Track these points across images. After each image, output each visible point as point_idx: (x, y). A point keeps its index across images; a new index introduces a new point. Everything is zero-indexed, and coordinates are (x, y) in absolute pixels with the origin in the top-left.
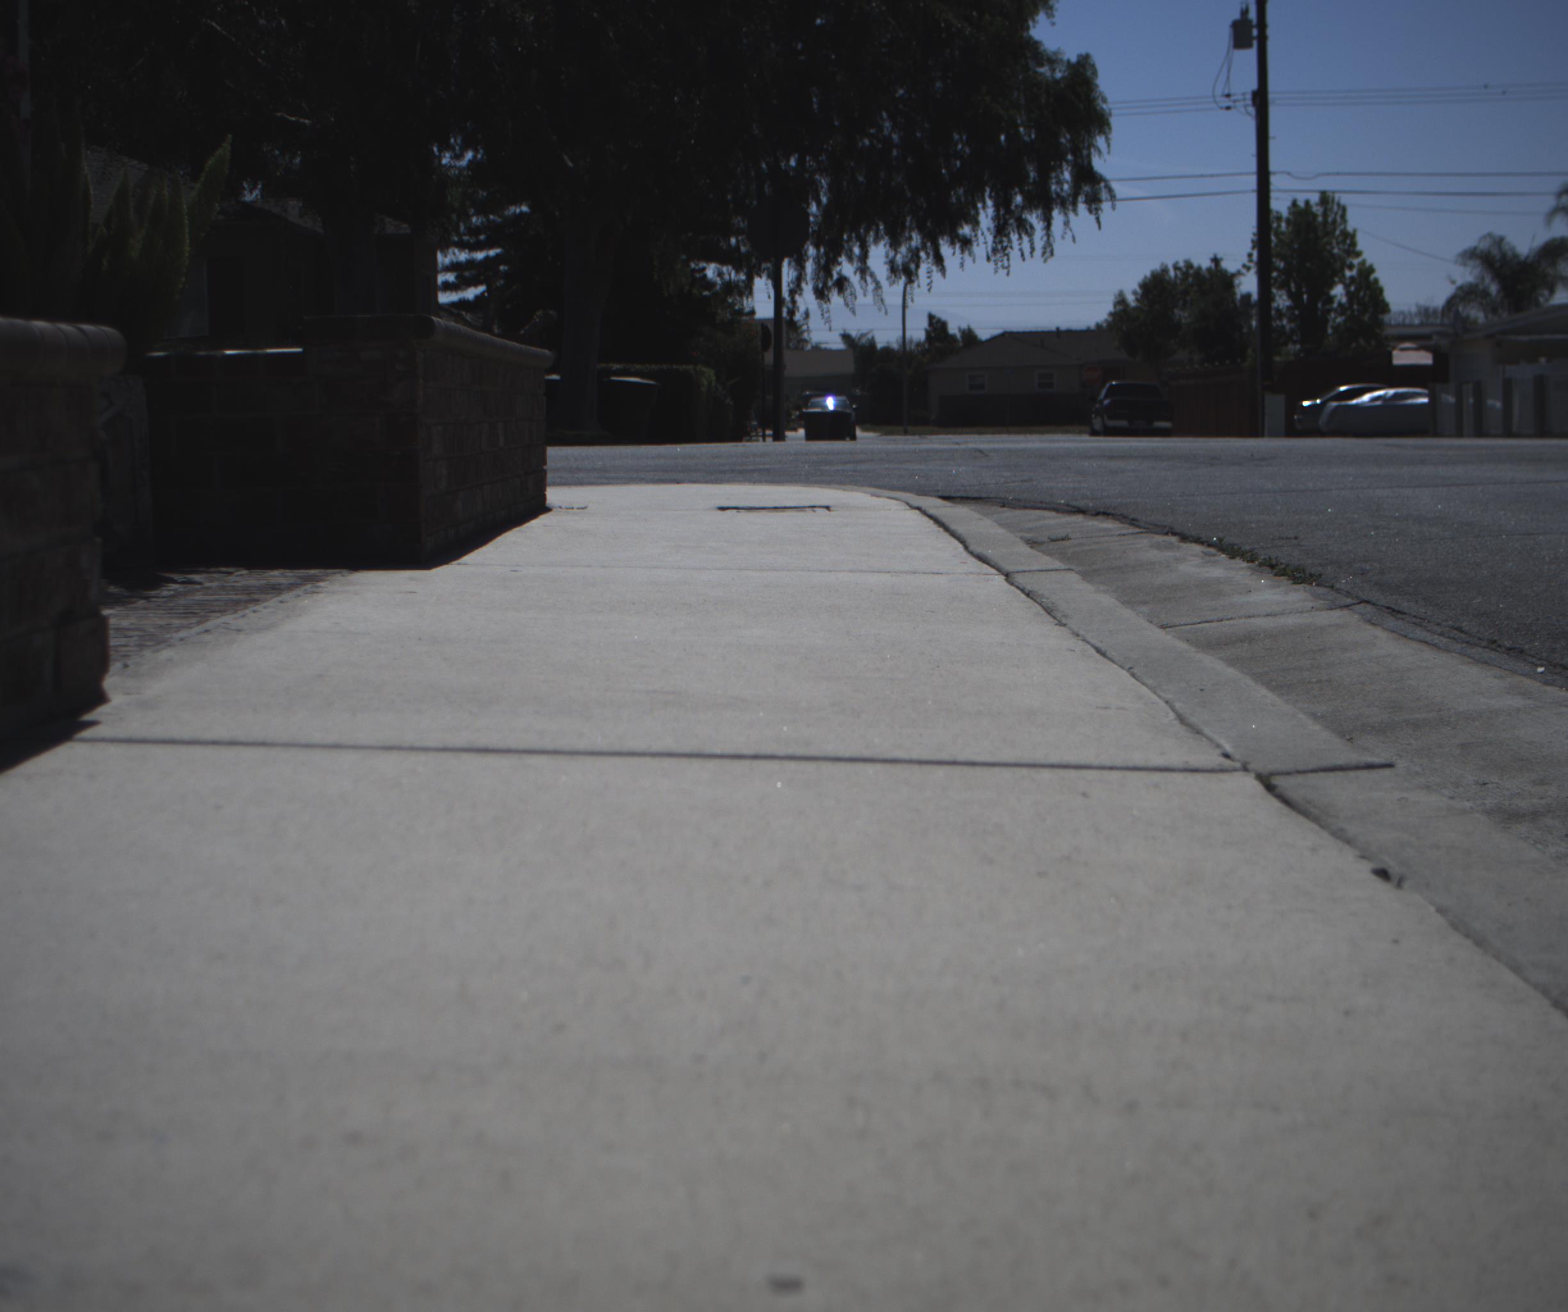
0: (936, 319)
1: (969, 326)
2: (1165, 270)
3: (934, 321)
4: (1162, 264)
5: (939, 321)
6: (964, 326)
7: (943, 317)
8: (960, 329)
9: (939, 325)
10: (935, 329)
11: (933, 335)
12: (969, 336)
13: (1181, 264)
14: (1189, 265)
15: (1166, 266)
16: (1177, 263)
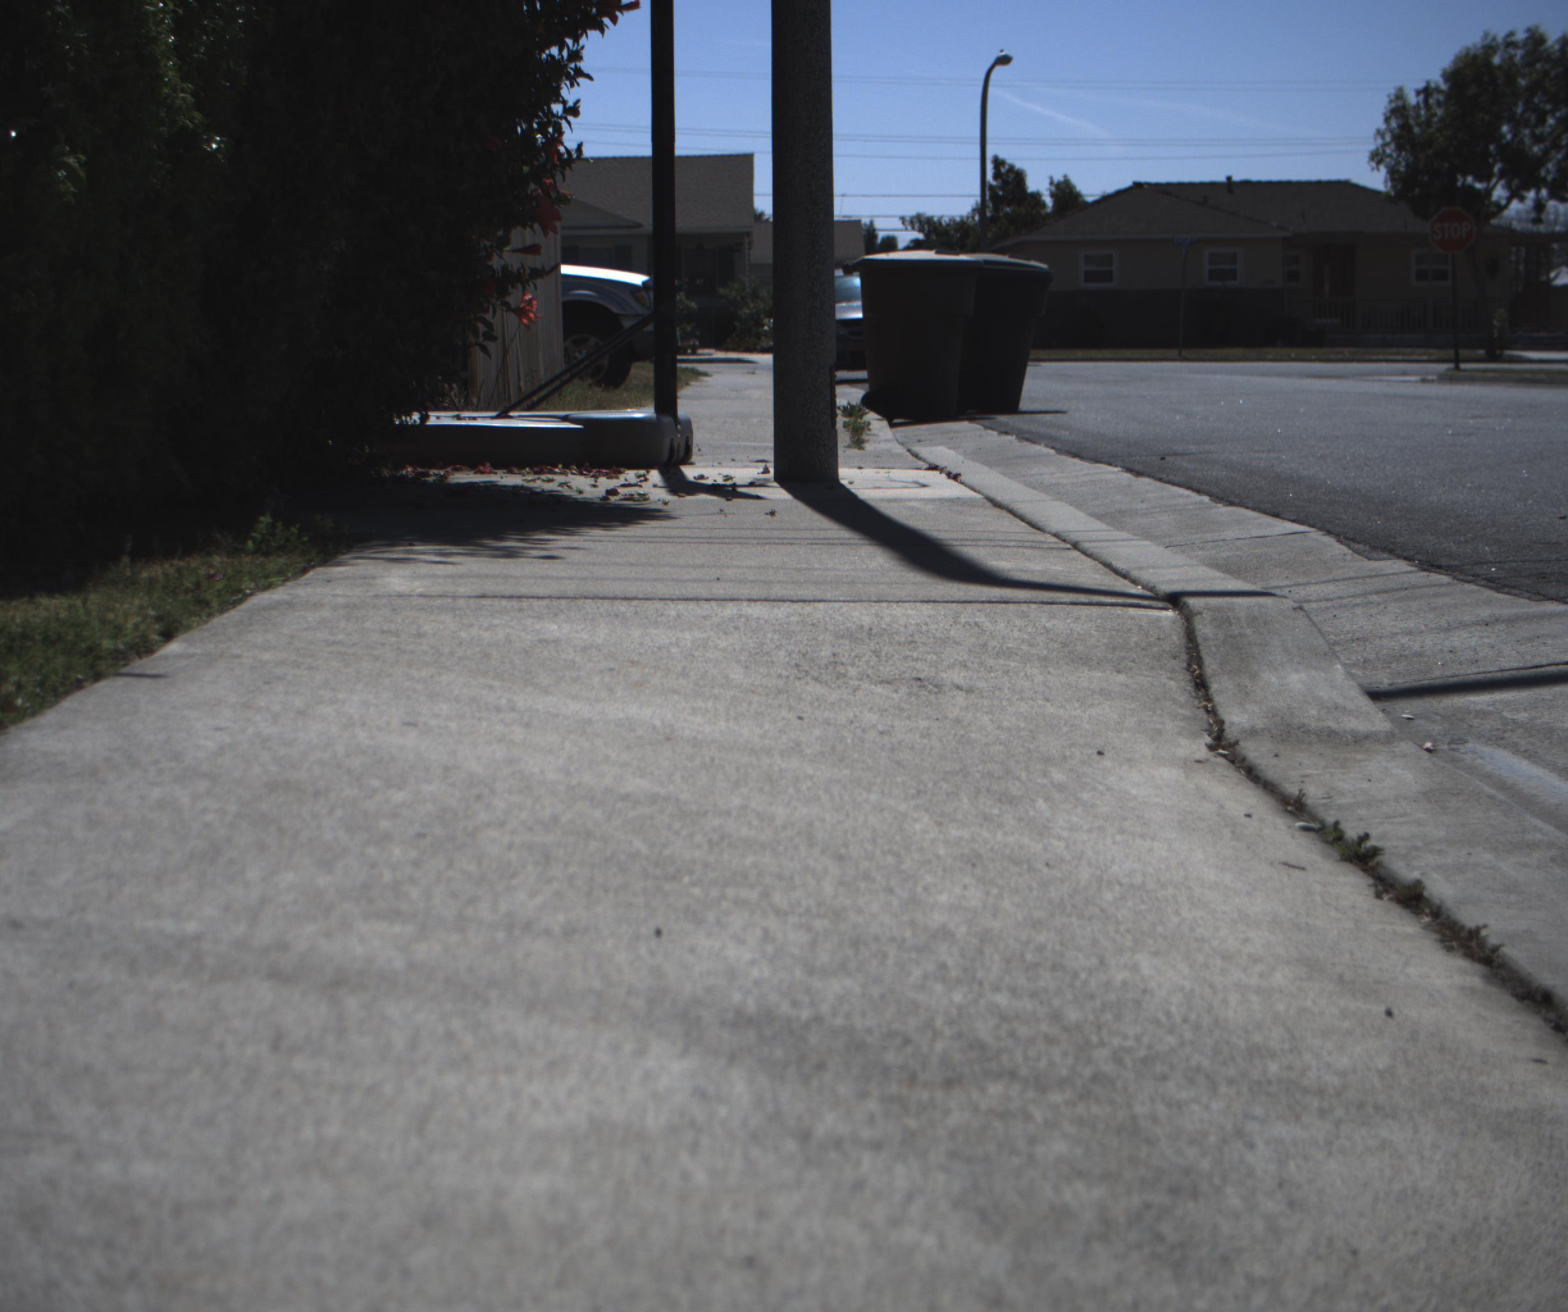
0: (1007, 167)
1: (1065, 176)
2: (1490, 49)
3: (1003, 170)
4: (1486, 35)
5: (1011, 168)
6: (1058, 177)
7: (1018, 165)
8: (1051, 183)
9: (1012, 176)
10: (1005, 184)
11: (1001, 193)
12: (1065, 192)
13: (1520, 36)
14: (1536, 39)
15: (1494, 39)
16: (1511, 34)
